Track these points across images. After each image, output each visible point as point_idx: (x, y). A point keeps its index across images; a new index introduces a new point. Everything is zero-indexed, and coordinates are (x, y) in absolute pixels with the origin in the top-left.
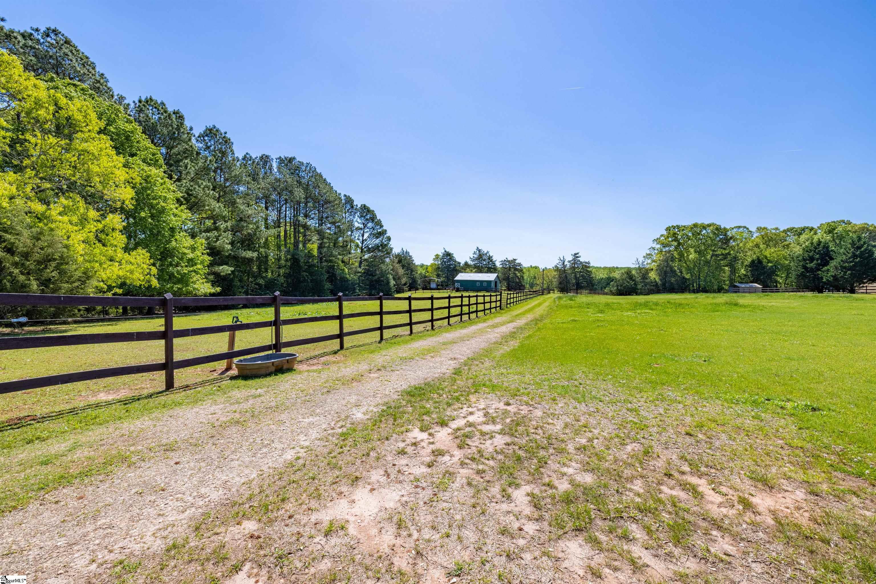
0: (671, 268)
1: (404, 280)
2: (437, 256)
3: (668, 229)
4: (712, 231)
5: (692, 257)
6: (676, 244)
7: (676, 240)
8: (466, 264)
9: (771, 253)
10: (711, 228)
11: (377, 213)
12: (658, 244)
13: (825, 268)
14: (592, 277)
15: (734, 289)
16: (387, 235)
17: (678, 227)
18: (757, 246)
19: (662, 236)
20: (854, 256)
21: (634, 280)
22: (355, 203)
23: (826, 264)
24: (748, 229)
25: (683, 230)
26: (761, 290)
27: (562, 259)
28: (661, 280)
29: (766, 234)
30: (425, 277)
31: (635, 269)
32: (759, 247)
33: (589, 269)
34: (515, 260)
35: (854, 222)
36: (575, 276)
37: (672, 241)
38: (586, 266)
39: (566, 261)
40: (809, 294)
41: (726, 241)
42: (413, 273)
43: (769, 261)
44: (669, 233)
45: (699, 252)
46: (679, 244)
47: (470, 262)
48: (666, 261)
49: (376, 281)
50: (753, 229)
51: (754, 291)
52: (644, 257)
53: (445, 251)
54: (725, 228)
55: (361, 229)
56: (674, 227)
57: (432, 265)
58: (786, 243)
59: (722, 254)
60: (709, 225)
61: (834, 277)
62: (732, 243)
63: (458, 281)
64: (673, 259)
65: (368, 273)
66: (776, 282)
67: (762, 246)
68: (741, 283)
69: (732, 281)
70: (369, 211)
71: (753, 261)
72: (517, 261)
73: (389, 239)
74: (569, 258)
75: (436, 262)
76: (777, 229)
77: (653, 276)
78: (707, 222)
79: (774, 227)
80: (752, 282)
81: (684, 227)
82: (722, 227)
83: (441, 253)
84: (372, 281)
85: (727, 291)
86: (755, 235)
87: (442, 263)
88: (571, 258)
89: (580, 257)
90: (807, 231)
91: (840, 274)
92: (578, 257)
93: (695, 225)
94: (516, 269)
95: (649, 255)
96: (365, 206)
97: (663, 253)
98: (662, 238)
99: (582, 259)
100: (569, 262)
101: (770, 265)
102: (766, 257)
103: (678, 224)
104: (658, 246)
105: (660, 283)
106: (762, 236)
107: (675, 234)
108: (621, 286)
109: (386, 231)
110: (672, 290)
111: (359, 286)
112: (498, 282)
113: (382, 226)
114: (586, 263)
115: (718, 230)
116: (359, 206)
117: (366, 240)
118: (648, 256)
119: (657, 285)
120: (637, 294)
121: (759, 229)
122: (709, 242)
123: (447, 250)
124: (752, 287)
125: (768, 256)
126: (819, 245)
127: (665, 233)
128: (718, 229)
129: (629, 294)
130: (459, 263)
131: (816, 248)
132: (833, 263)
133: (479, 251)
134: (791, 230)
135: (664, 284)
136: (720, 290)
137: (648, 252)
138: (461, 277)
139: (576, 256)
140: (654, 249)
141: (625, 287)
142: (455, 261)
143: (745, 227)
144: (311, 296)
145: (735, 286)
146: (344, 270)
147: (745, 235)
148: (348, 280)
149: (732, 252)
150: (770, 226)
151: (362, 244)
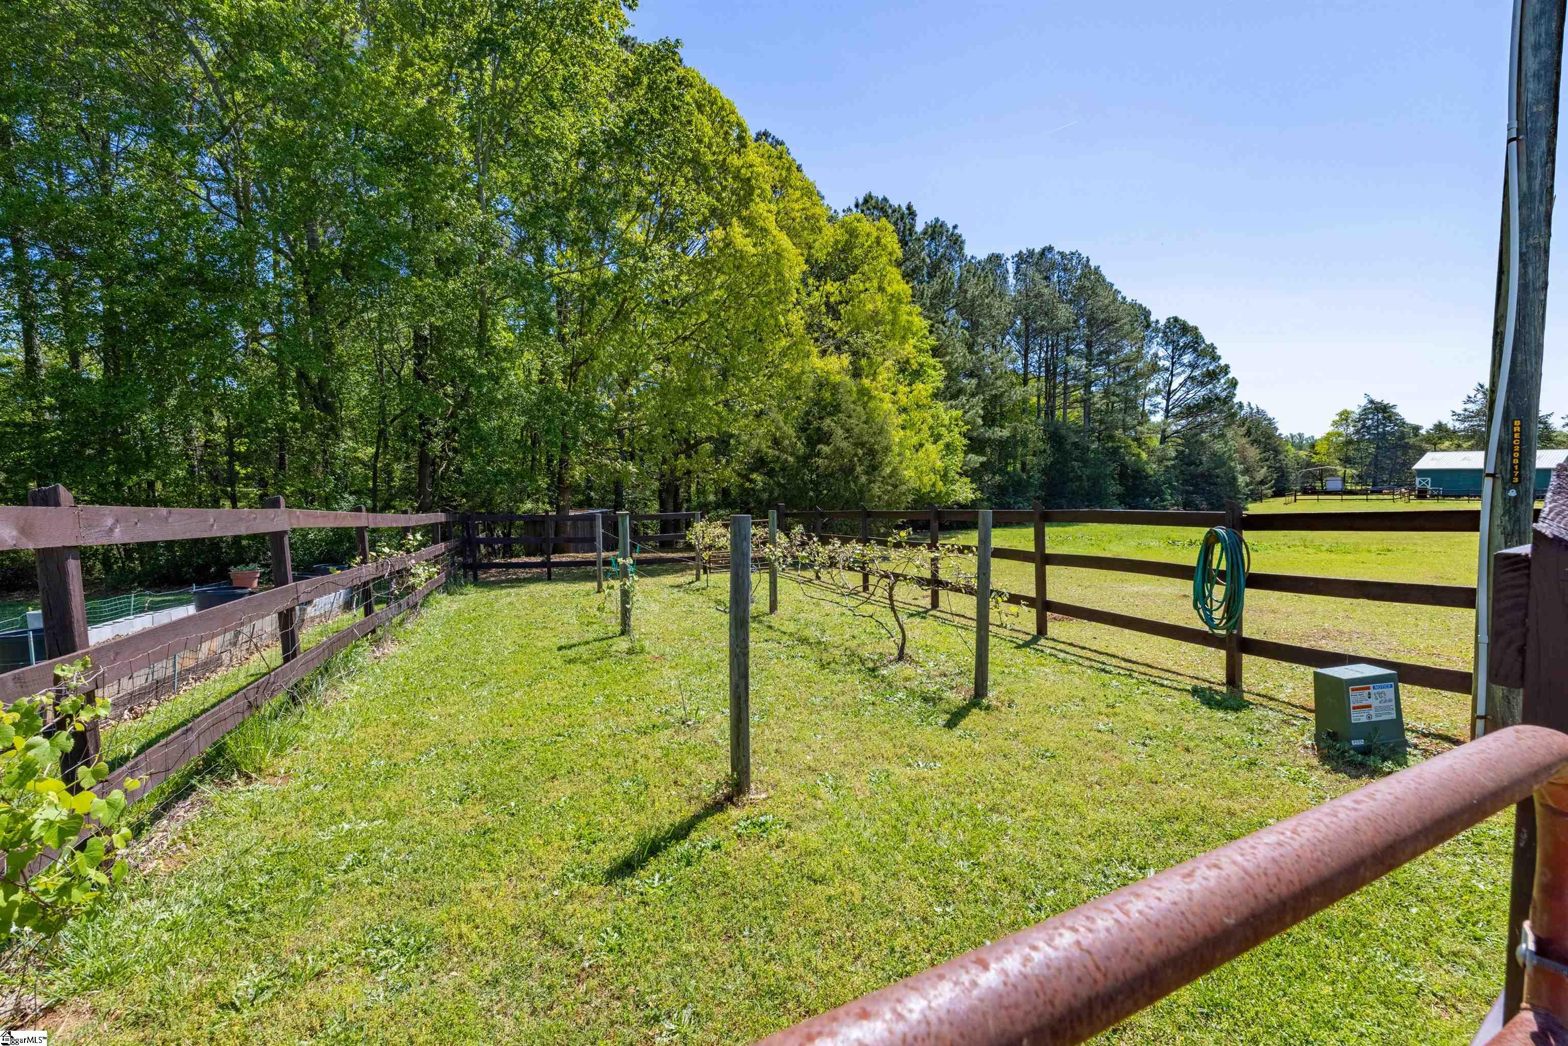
1: (1262, 473)
2: (1344, 416)
8: (1440, 427)
11: (1203, 331)
16: (1230, 376)
22: (1153, 318)
30: (1309, 464)
42: (1281, 457)
47: (1451, 423)
49: (1202, 475)
53: (1372, 402)
55: (1167, 369)
57: (1328, 438)
63: (1423, 473)
65: (1186, 460)
70: (1185, 329)
73: (1234, 384)
75: (1341, 430)
83: (1355, 405)
84: (1194, 476)
87: (1357, 432)
96: (1176, 319)
109: (1227, 366)
111: (1171, 487)
113: (1215, 358)
116: (1162, 322)
117: (1175, 391)
123: (1378, 399)
130: (1416, 429)
138: (1430, 461)
142: (1404, 424)
144: (1087, 507)
146: (1139, 455)
148: (1147, 477)
151: (1168, 400)
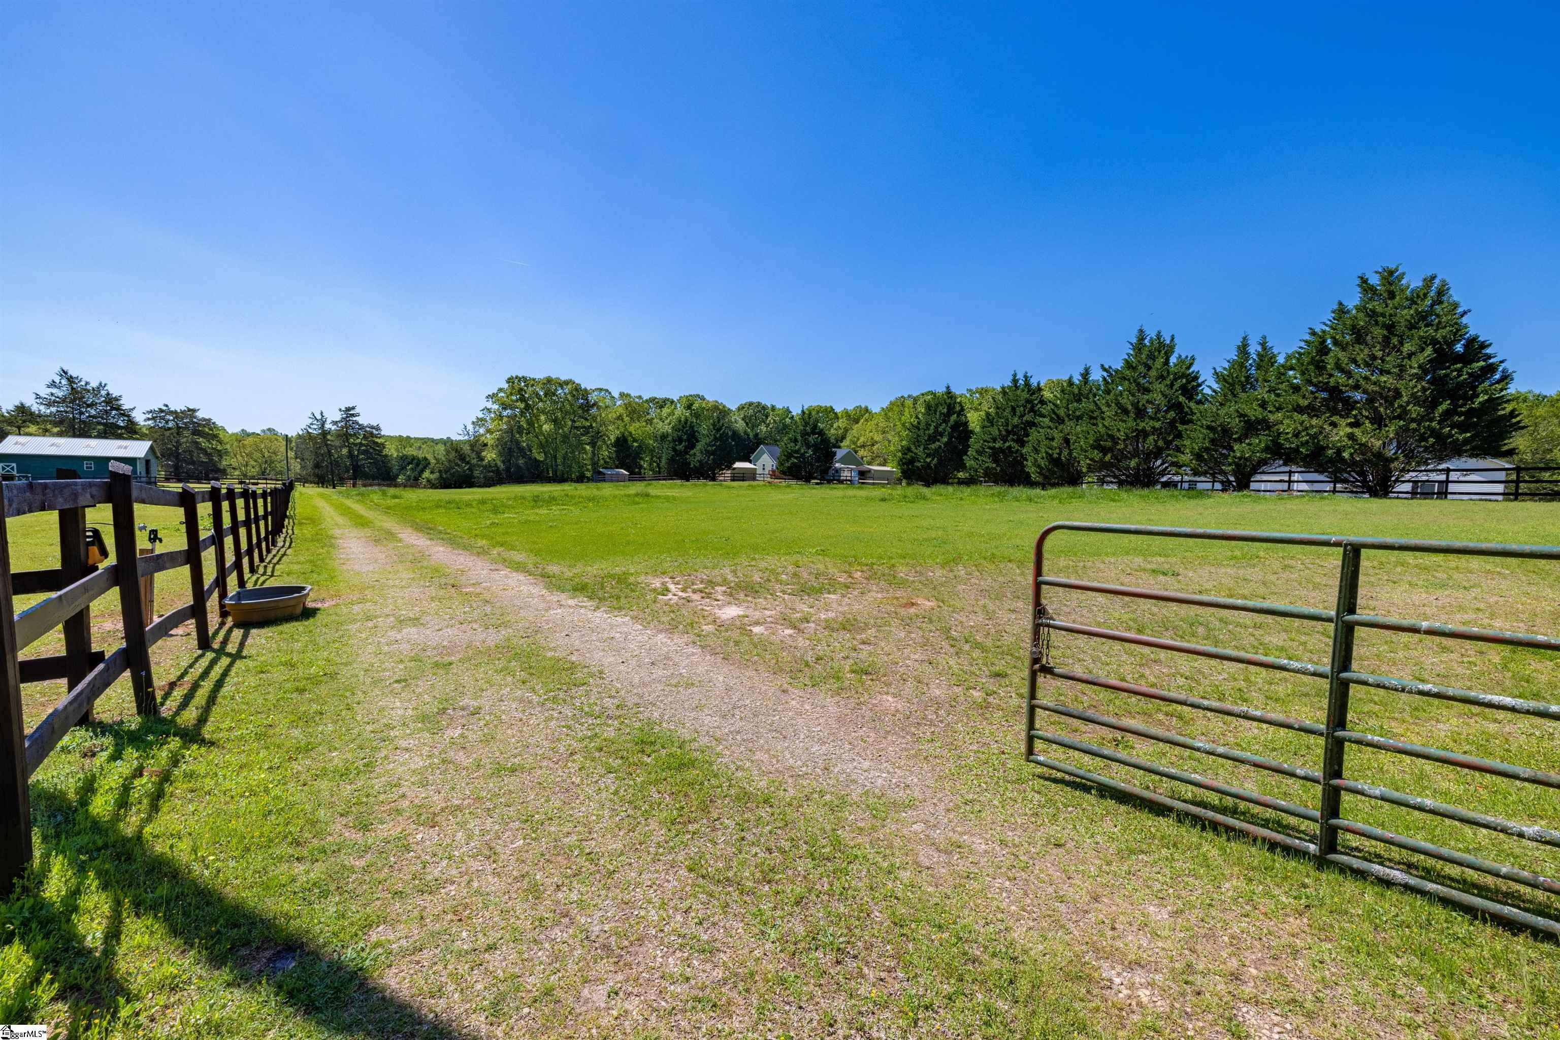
0: (518, 443)
3: (510, 380)
4: (571, 393)
5: (546, 427)
6: (523, 406)
7: (523, 399)
9: (635, 428)
10: (570, 386)
12: (493, 403)
13: (692, 452)
14: (386, 456)
15: (598, 477)
17: (525, 379)
18: (620, 418)
19: (500, 390)
20: (716, 439)
21: (468, 463)
23: (693, 447)
24: (610, 393)
25: (533, 385)
26: (627, 478)
27: (319, 417)
28: (503, 462)
29: (630, 403)
31: (465, 442)
32: (622, 420)
33: (379, 441)
34: (194, 411)
35: (708, 397)
36: (350, 452)
37: (517, 401)
38: (372, 433)
39: (329, 421)
40: (679, 482)
41: (587, 406)
43: (635, 440)
44: (513, 388)
45: (555, 421)
46: (528, 407)
48: (510, 431)
50: (616, 394)
51: (618, 479)
52: (473, 423)
54: (586, 389)
56: (519, 379)
58: (649, 417)
59: (584, 427)
60: (567, 383)
61: (700, 462)
62: (594, 411)
64: (520, 430)
66: (641, 467)
67: (626, 419)
68: (606, 468)
69: (595, 464)
71: (618, 439)
72: (200, 415)
74: (333, 415)
76: (640, 397)
77: (490, 455)
78: (563, 378)
79: (637, 395)
80: (617, 468)
81: (534, 380)
82: (583, 387)
85: (589, 480)
86: (619, 403)
88: (338, 416)
89: (358, 415)
90: (668, 404)
91: (704, 458)
92: (353, 415)
93: (549, 380)
94: (196, 432)
95: (482, 420)
97: (505, 419)
98: (502, 394)
99: (363, 420)
100: (335, 423)
101: (635, 444)
102: (630, 433)
103: (525, 375)
104: (496, 407)
105: (502, 466)
106: (625, 404)
107: (521, 389)
108: (446, 472)
110: (520, 479)
112: (153, 461)
114: (372, 427)
115: (578, 392)
118: (479, 422)
119: (498, 471)
120: (471, 485)
121: (622, 395)
122: (568, 407)
124: (618, 474)
125: (634, 432)
126: (686, 423)
127: (506, 386)
128: (577, 388)
129: (460, 487)
131: (683, 427)
132: (699, 446)
133: (71, 380)
134: (652, 400)
135: (508, 469)
136: (581, 479)
137: (481, 415)
138: (14, 445)
139: (349, 412)
140: (489, 410)
141: (453, 475)
143: (607, 391)
145: (600, 473)
147: (608, 402)
149: (594, 425)
150: (634, 393)
